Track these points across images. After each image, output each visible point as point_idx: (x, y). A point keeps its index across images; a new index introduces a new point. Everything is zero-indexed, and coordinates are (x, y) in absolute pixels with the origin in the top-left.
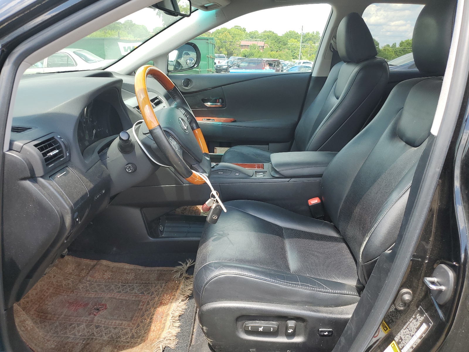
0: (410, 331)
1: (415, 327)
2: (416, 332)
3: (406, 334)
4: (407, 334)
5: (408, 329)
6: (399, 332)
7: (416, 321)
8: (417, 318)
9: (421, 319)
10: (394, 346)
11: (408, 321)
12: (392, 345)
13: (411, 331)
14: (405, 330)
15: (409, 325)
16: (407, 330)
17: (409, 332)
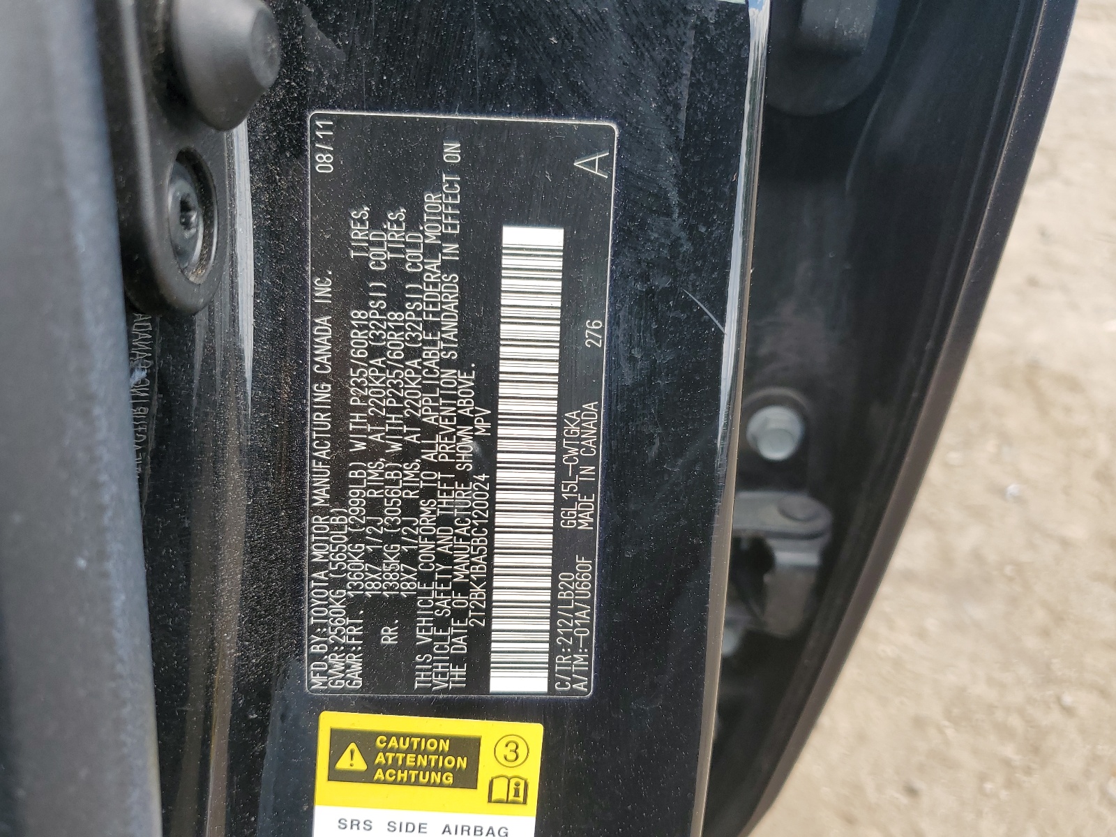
0: (409, 453)
1: (431, 356)
2: (487, 393)
3: (392, 515)
4: (411, 508)
5: (374, 452)
6: (299, 579)
7: (396, 301)
8: (379, 258)
9: (432, 236)
10: (369, 754)
11: (299, 393)
12: (344, 763)
13: (430, 431)
14: (357, 497)
15: (340, 408)
16: (374, 471)
17: (410, 471)
